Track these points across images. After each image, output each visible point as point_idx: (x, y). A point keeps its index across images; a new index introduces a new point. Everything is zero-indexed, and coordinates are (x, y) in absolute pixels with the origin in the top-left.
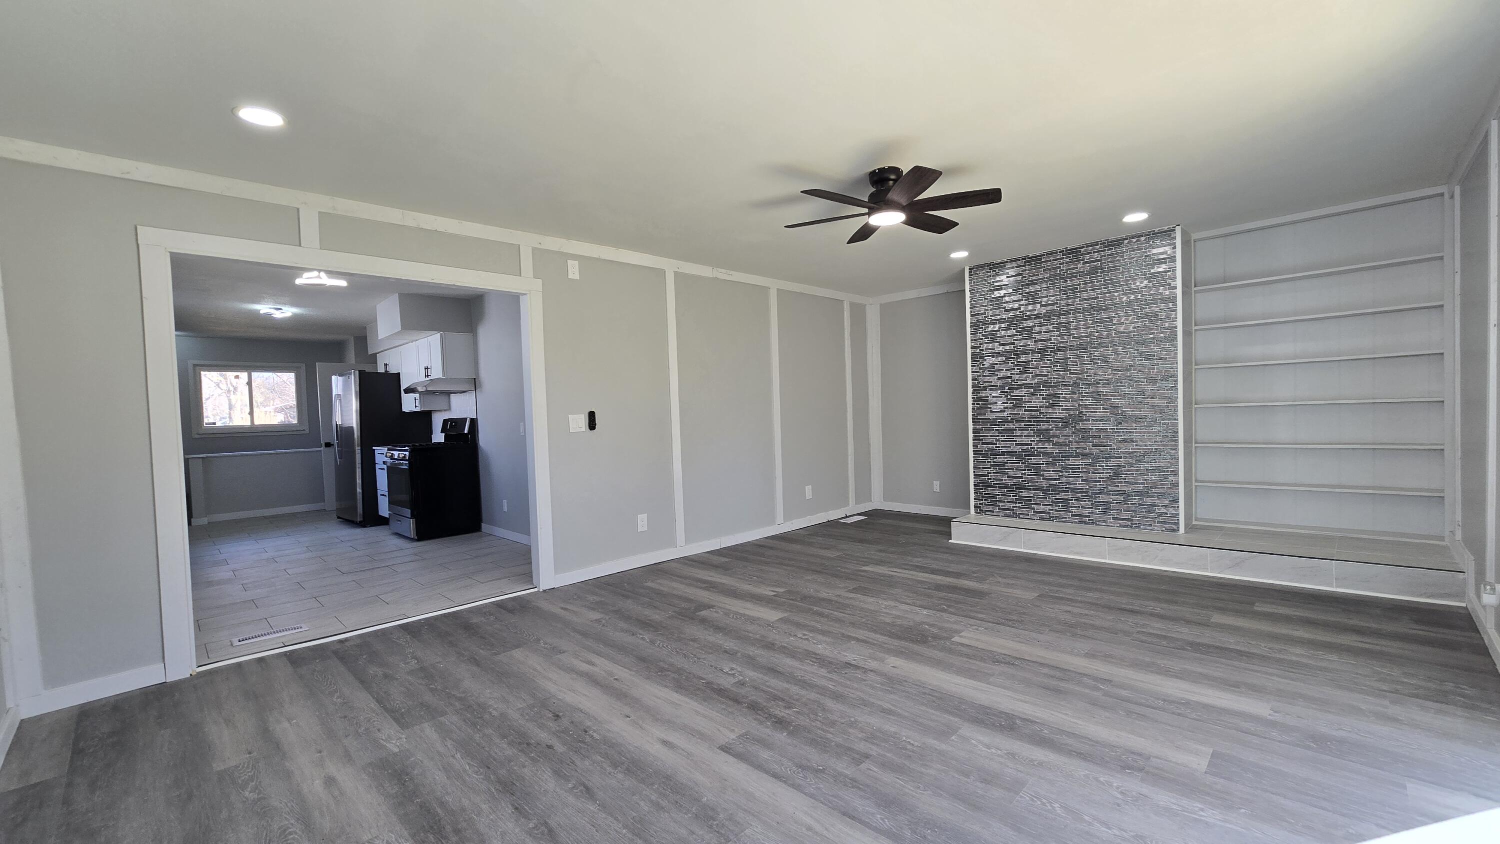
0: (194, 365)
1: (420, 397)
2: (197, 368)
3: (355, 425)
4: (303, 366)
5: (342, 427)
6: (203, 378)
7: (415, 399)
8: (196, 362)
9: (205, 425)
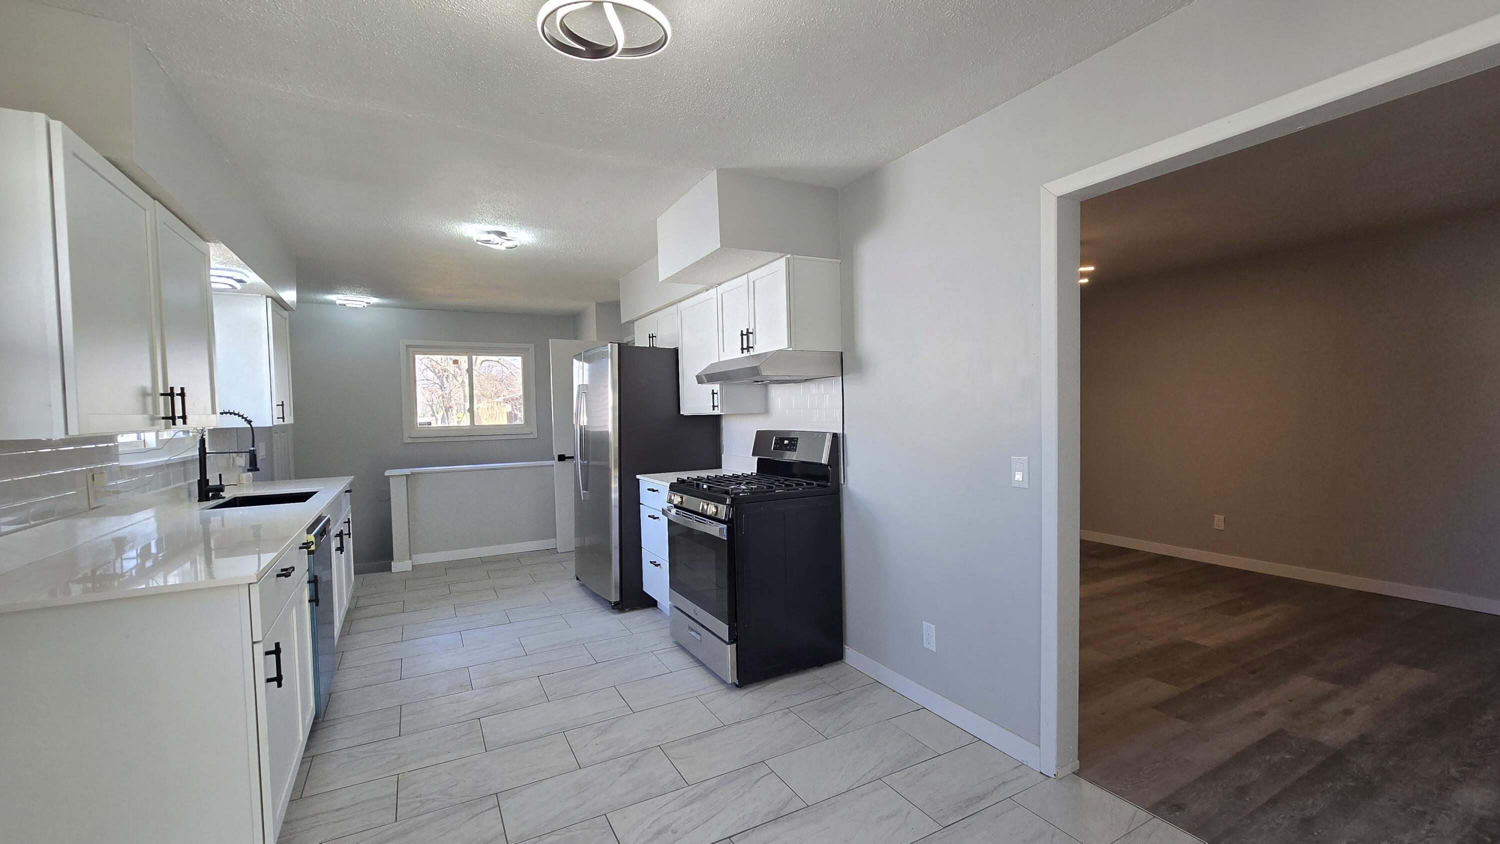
0: (407, 345)
1: (721, 389)
2: (411, 349)
3: (610, 429)
4: (531, 346)
5: (588, 431)
6: (417, 362)
7: (713, 393)
8: (409, 342)
9: (418, 426)
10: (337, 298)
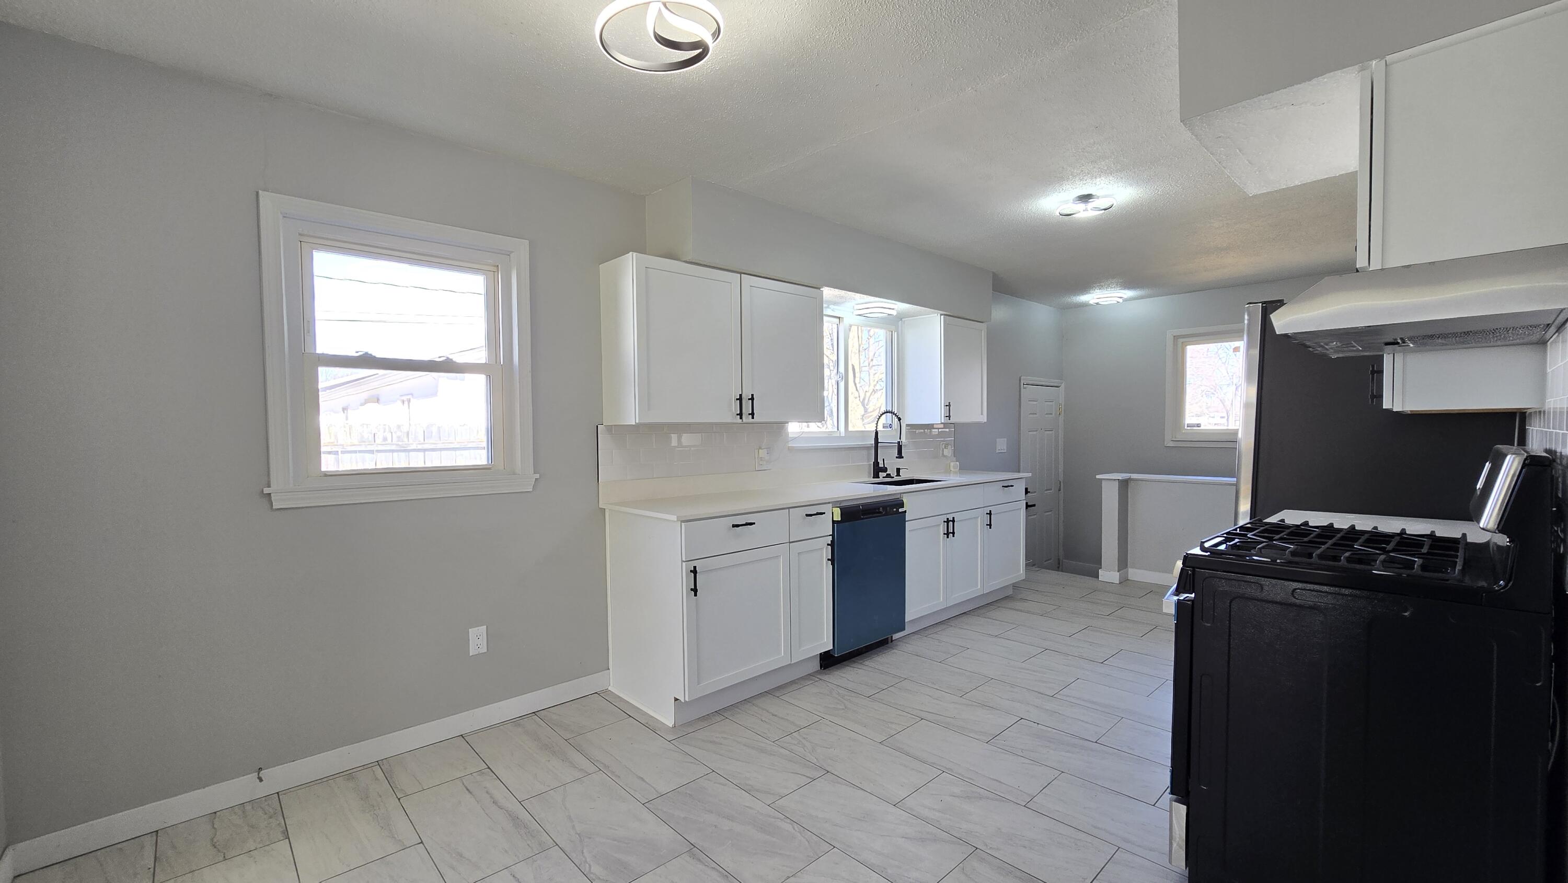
0: (1174, 336)
2: (1180, 340)
8: (1177, 333)
9: (1186, 428)
10: (1092, 297)
